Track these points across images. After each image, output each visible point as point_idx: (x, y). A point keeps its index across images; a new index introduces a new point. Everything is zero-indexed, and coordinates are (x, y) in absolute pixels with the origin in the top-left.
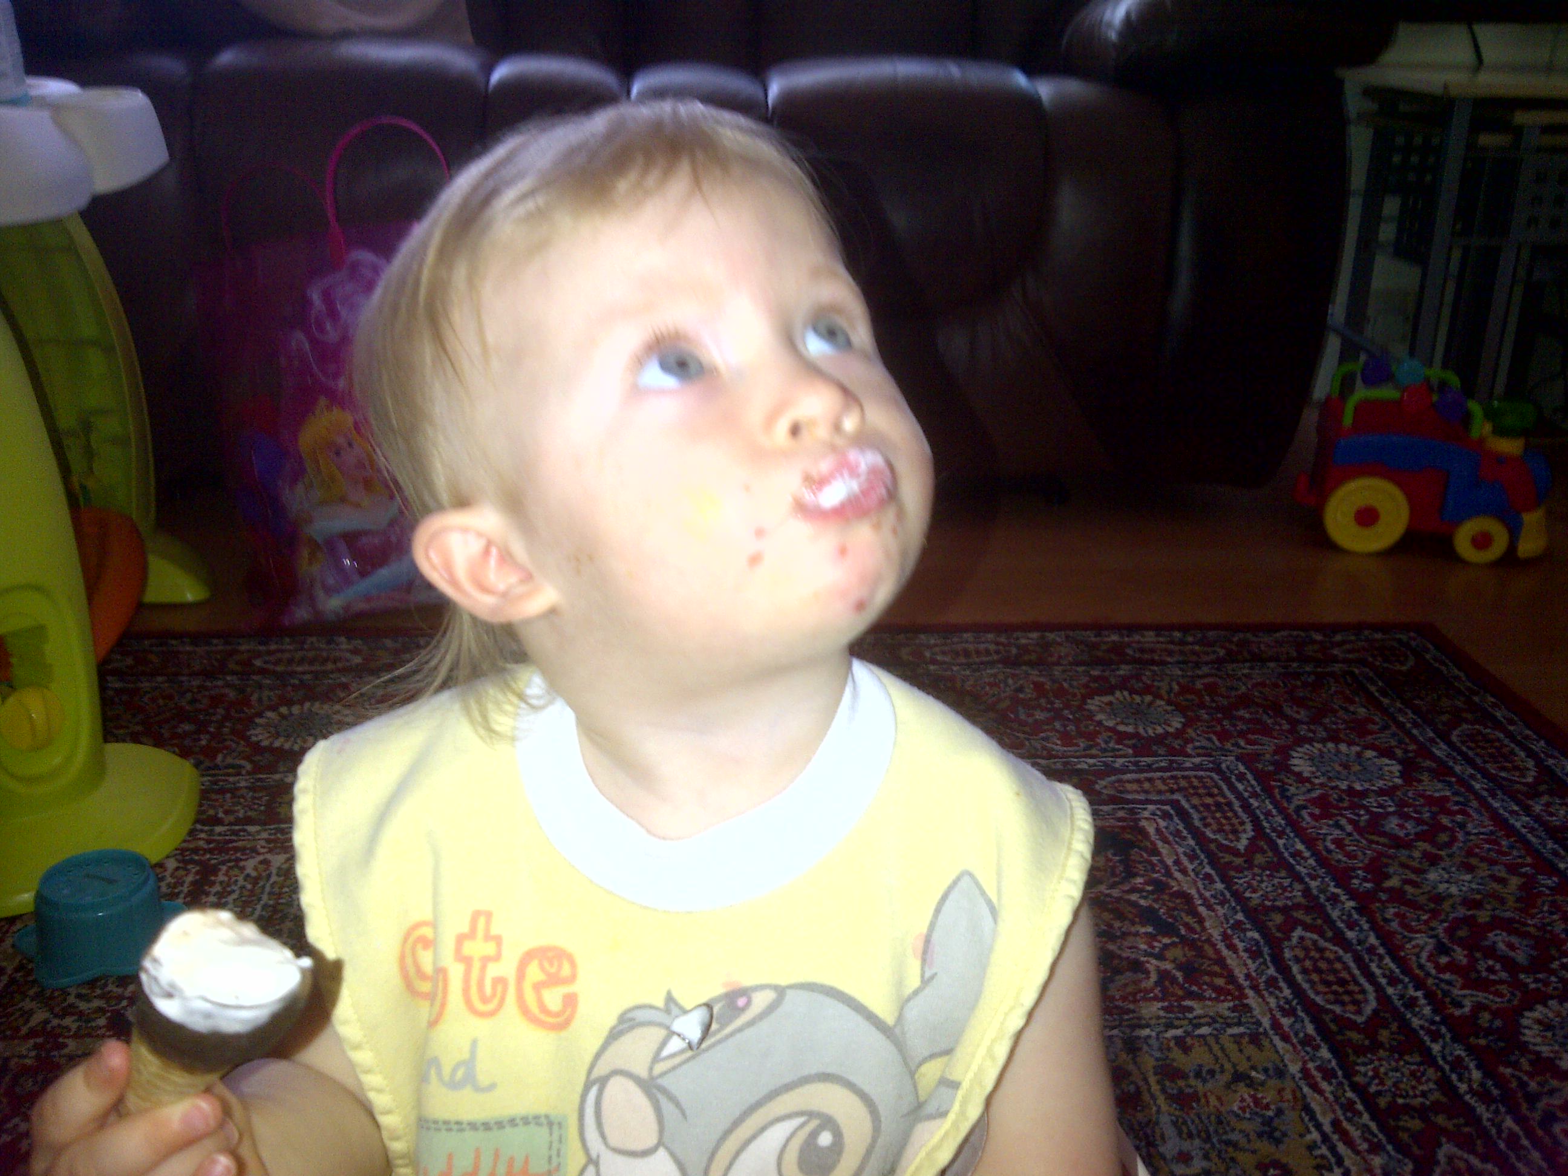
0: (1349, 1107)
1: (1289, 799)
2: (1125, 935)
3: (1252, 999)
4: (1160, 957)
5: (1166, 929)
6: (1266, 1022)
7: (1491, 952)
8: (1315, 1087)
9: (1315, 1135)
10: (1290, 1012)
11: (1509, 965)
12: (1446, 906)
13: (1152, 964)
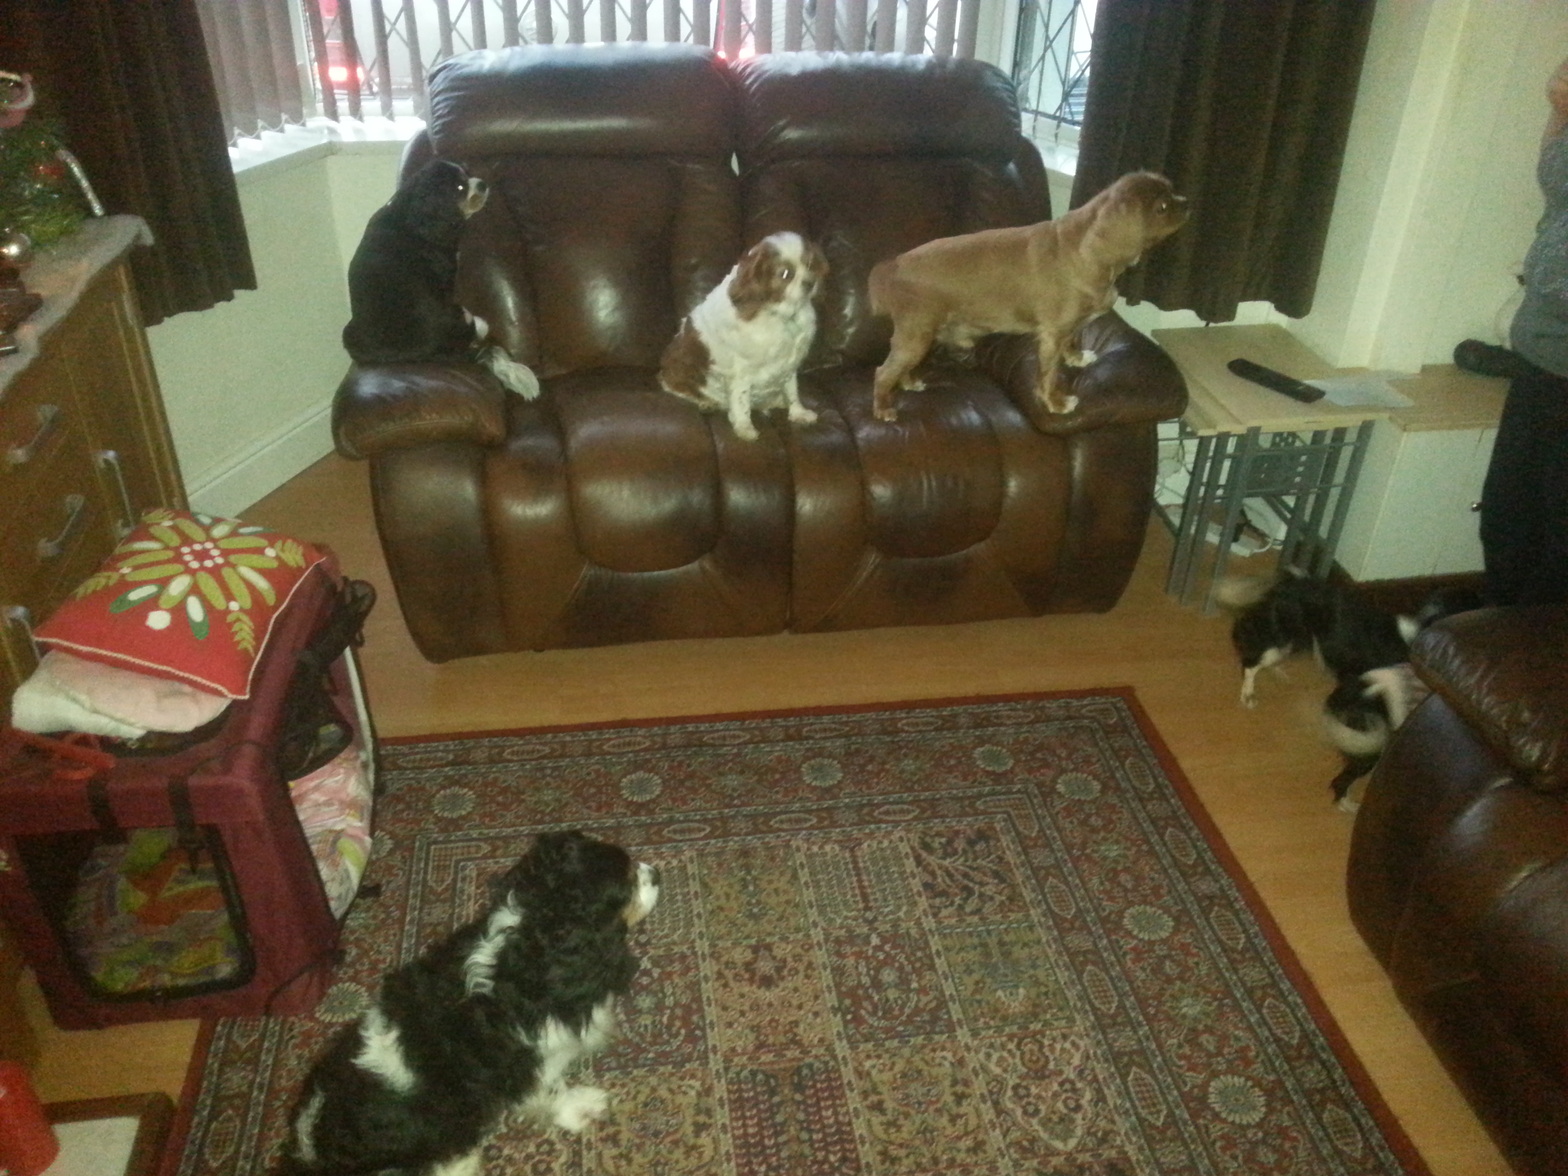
0: (1060, 954)
1: (1054, 807)
2: (987, 884)
3: (1032, 912)
4: (1000, 894)
5: (1002, 880)
6: (1036, 920)
7: (1119, 884)
8: (1050, 947)
9: (1048, 966)
10: (1044, 915)
11: (1126, 890)
12: (1107, 862)
13: (998, 898)
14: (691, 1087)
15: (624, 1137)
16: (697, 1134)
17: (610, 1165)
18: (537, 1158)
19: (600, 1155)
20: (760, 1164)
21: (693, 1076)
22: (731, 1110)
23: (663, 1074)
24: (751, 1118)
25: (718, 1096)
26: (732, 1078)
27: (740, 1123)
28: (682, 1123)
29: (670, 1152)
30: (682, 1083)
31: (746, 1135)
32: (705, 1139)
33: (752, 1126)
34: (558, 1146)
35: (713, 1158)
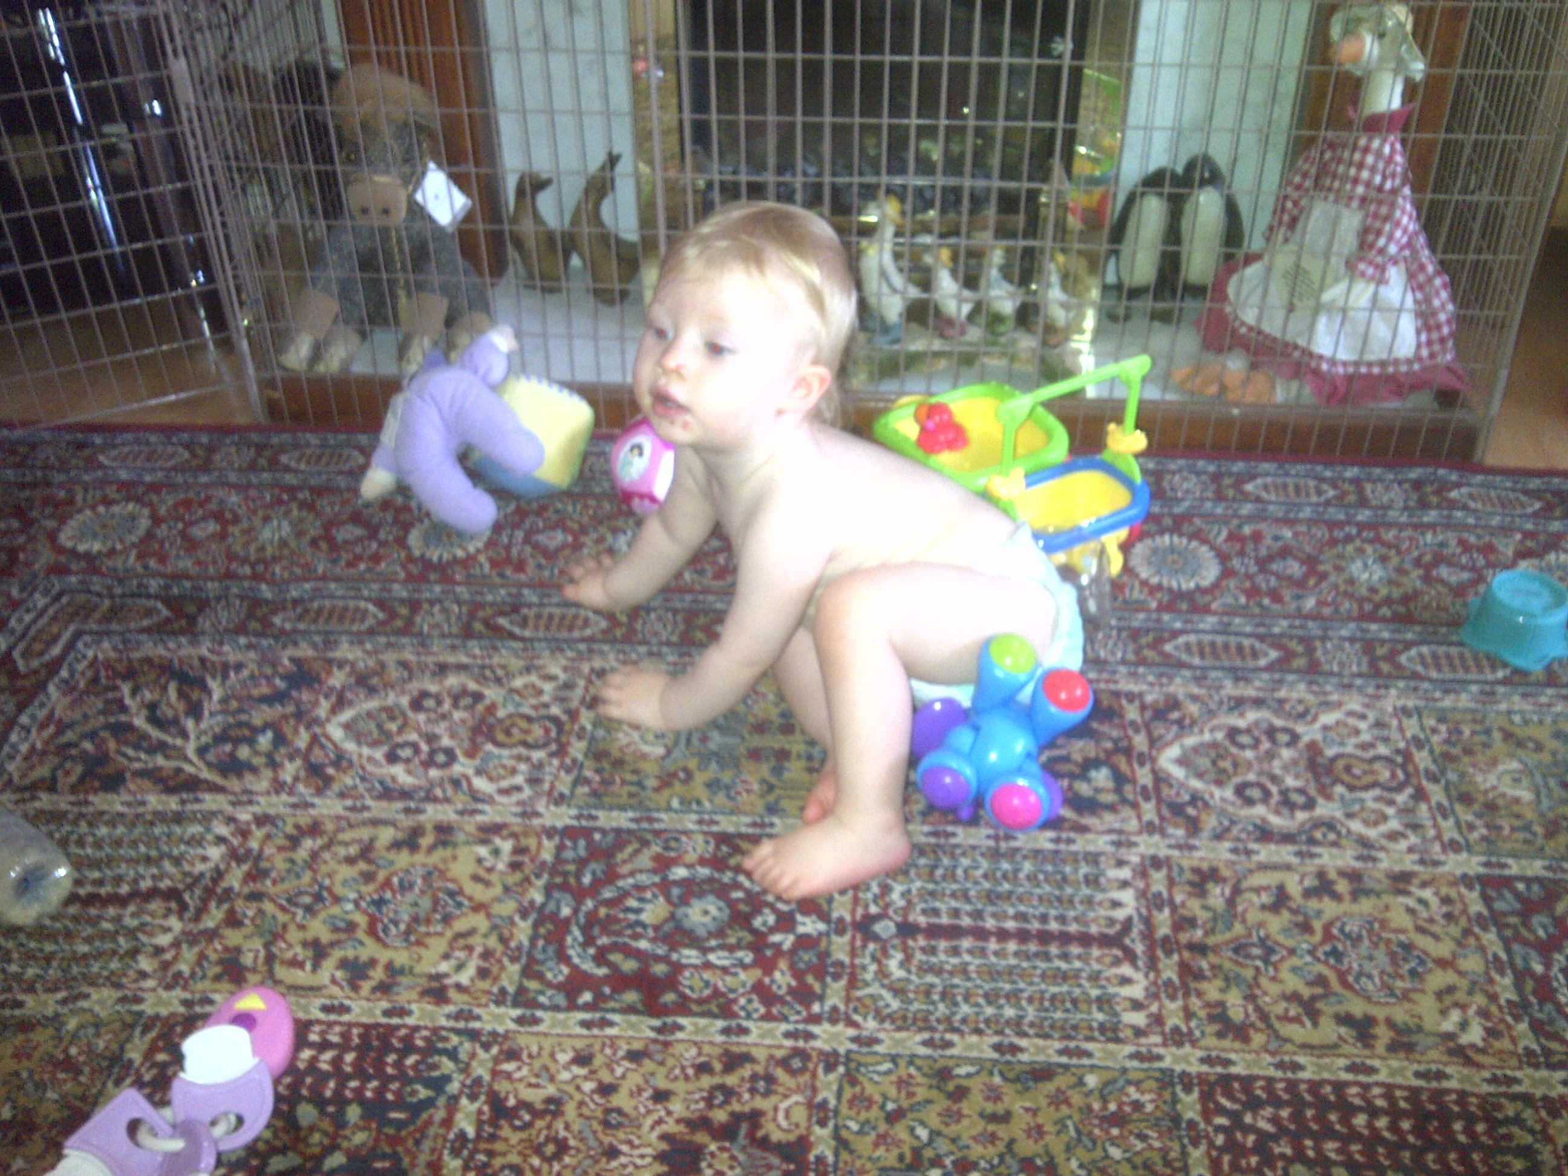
14: (1464, 1025)
15: (1329, 908)
16: (1345, 1019)
17: (1259, 879)
18: (1274, 789)
19: (1288, 867)
20: (1275, 1120)
21: (1492, 1033)
22: (1414, 1093)
23: (1491, 981)
24: (1394, 1127)
25: (1449, 1070)
26: (1498, 1107)
27: (1380, 1103)
28: (1368, 999)
29: (1294, 970)
30: (1471, 1011)
31: (1348, 1110)
32: (1328, 1031)
33: (1370, 1125)
34: (1301, 816)
35: (1286, 1040)
